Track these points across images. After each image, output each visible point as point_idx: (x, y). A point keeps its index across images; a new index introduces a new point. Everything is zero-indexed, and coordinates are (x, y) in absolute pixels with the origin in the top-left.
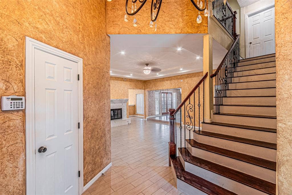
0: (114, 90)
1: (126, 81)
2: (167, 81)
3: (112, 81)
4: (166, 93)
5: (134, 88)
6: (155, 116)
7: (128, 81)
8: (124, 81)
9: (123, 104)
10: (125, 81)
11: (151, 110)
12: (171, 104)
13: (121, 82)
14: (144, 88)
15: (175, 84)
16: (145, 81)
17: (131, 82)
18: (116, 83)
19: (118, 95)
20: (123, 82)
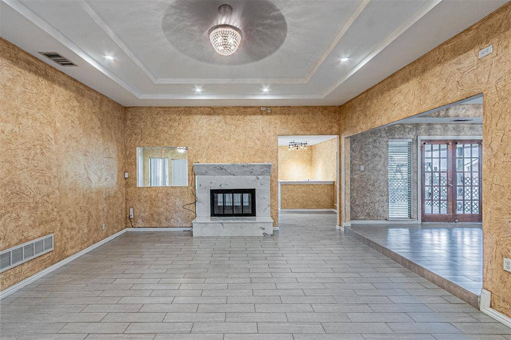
0: (233, 141)
1: (271, 114)
2: (408, 80)
3: (229, 117)
4: (446, 142)
5: (298, 132)
6: (385, 222)
7: (275, 113)
8: (262, 114)
9: (259, 177)
10: (267, 114)
11: (367, 200)
12: (476, 183)
13: (253, 117)
14: (335, 129)
15: (444, 83)
16: (340, 107)
17: (289, 114)
18: (238, 122)
19: (244, 154)
20: (260, 117)
